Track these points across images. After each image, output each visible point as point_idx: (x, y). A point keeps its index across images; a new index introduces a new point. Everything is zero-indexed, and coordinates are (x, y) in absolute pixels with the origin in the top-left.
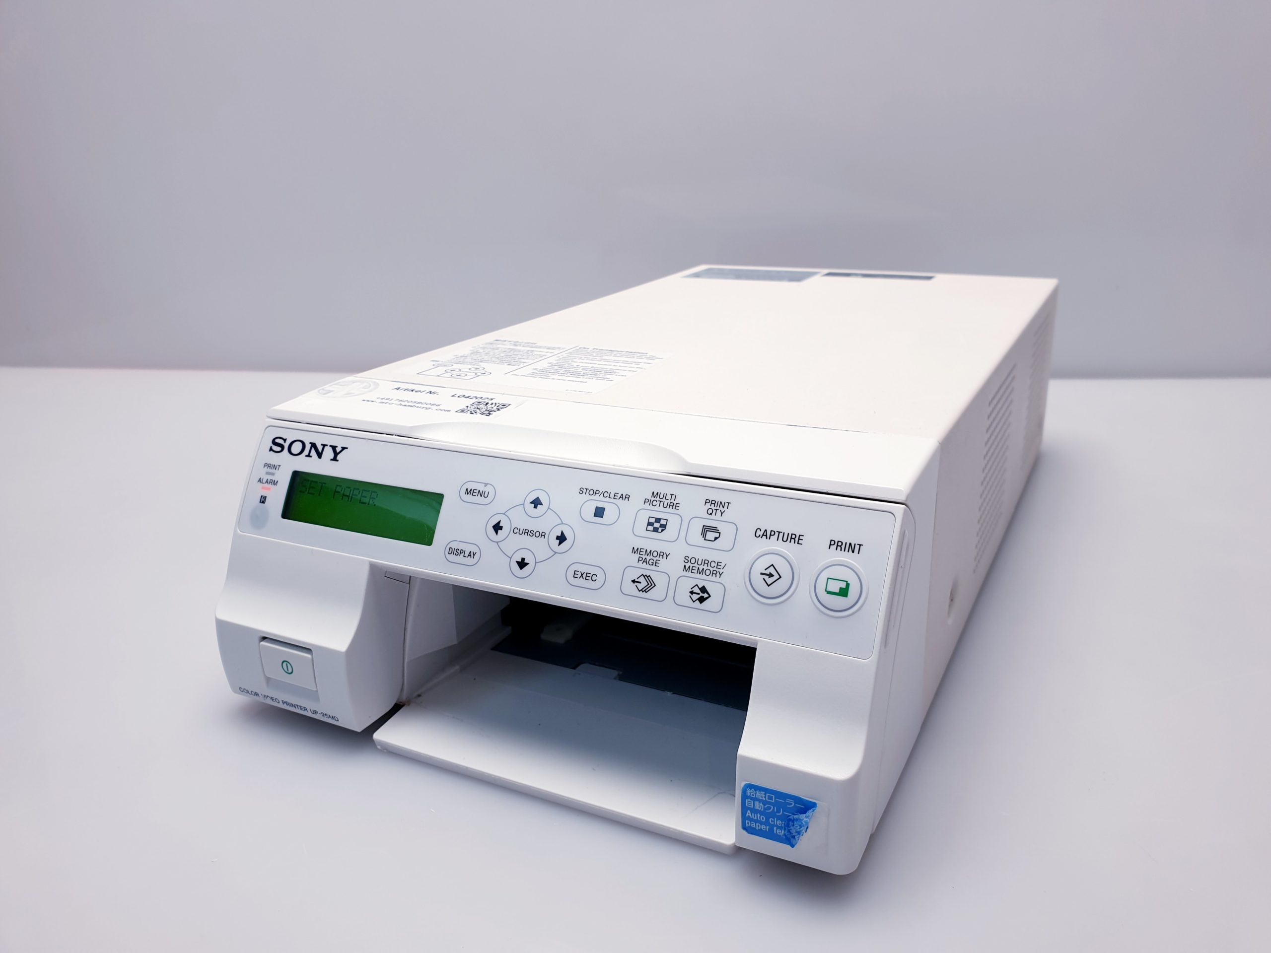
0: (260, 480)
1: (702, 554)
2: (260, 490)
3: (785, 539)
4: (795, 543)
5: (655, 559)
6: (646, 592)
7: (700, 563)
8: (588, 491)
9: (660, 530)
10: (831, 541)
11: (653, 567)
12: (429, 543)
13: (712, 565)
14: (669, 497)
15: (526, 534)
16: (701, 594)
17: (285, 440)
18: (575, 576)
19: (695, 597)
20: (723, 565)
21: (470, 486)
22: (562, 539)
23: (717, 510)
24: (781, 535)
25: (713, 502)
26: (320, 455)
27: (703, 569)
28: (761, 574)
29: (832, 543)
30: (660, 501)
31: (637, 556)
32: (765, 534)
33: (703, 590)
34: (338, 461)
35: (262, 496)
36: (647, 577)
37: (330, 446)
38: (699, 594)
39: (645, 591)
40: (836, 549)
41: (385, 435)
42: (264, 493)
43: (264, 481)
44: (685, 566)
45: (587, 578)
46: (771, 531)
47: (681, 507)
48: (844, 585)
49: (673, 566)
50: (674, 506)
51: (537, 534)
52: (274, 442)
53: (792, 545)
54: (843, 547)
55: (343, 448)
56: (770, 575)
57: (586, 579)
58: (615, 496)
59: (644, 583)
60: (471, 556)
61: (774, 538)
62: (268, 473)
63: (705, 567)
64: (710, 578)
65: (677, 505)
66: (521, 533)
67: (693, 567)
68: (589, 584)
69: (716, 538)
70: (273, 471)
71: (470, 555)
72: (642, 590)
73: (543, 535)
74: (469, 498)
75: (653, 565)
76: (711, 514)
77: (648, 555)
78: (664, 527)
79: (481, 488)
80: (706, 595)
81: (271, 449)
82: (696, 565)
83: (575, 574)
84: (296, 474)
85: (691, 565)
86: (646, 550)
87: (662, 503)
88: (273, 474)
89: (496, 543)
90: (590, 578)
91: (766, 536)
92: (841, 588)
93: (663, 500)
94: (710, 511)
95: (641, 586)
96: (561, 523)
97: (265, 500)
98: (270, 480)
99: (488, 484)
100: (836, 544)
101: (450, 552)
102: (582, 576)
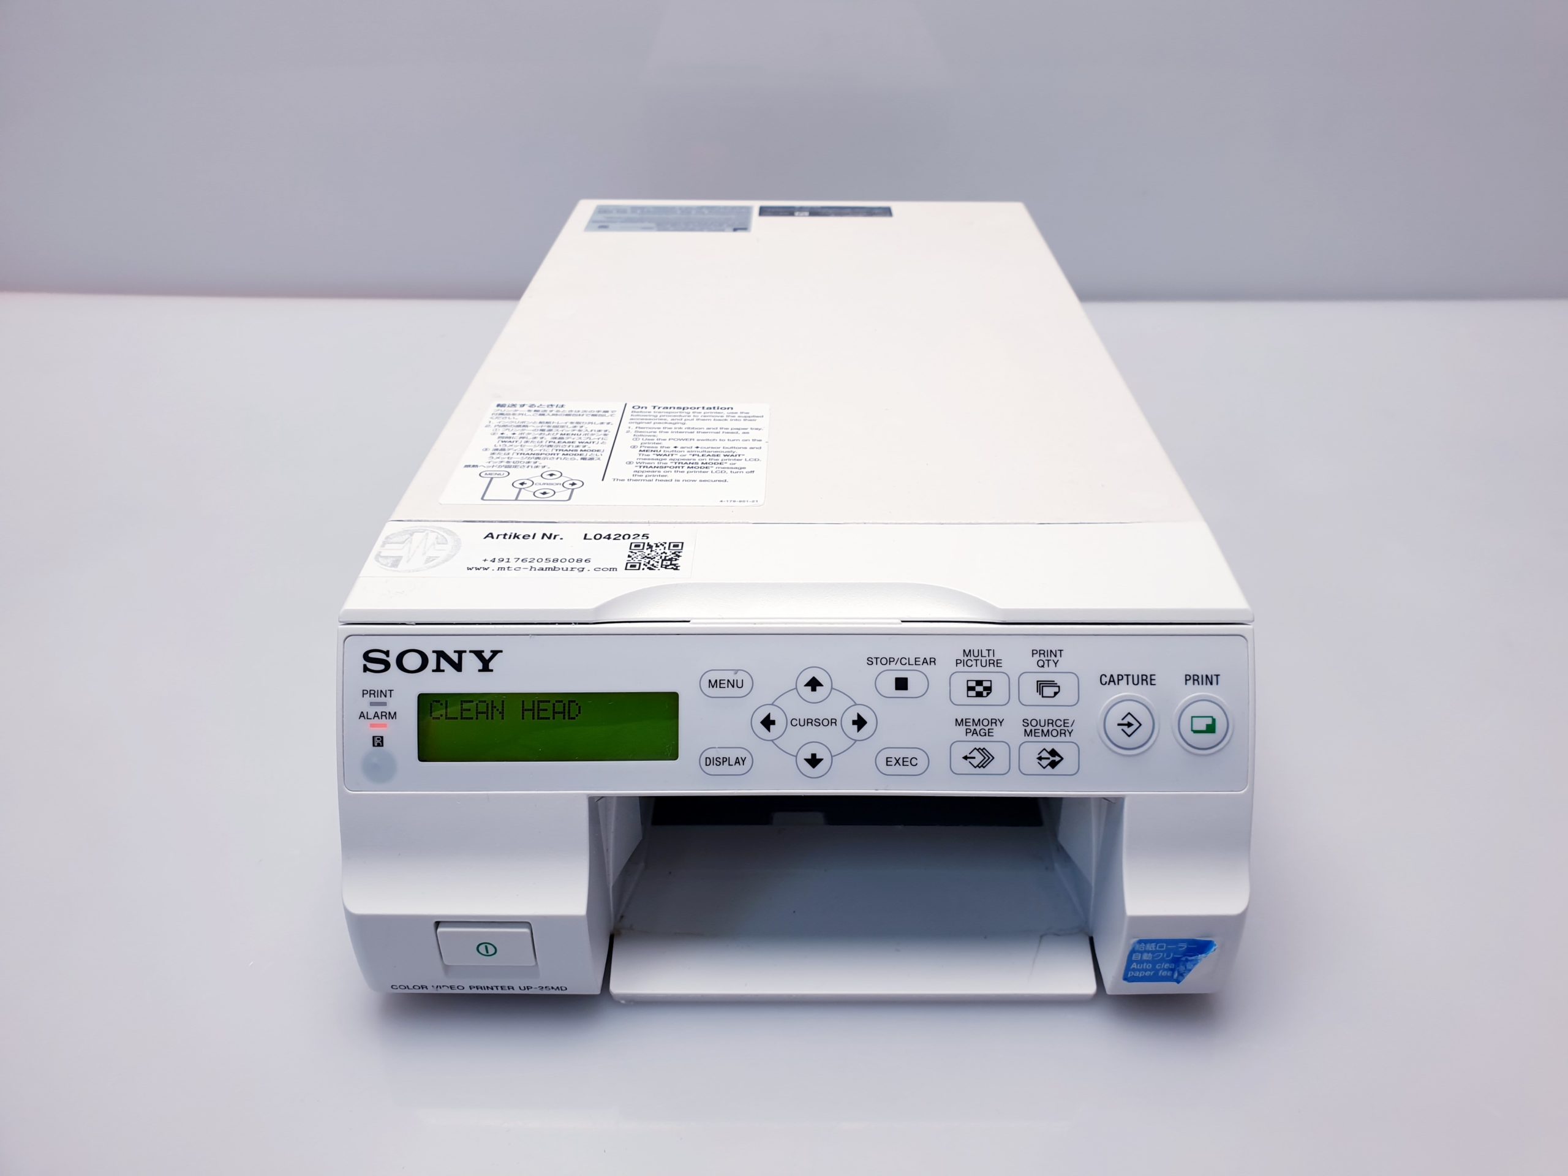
0: (362, 715)
1: (1043, 714)
2: (368, 730)
3: (1136, 682)
4: (1147, 684)
5: (987, 728)
6: (984, 767)
7: (1043, 724)
8: (879, 660)
9: (985, 693)
10: (1186, 675)
11: (987, 738)
12: (674, 756)
13: (1058, 724)
14: (985, 653)
15: (810, 724)
16: (1052, 759)
17: (387, 653)
18: (889, 763)
19: (1045, 762)
20: (1070, 722)
21: (714, 677)
22: (860, 723)
23: (1048, 660)
24: (1130, 678)
25: (1041, 652)
26: (458, 667)
27: (1048, 731)
28: (1119, 725)
29: (1187, 678)
30: (976, 660)
31: (963, 728)
32: (1112, 680)
33: (1053, 753)
34: (492, 671)
35: (374, 737)
36: (982, 750)
37: (471, 652)
38: (1049, 758)
39: (982, 766)
40: (1194, 684)
41: (556, 626)
42: (378, 732)
43: (371, 715)
44: (1025, 730)
45: (905, 763)
46: (1118, 675)
47: (1004, 663)
48: (1209, 721)
49: (1010, 732)
50: (995, 663)
51: (825, 722)
52: (366, 656)
53: (1144, 687)
54: (1200, 680)
55: (495, 653)
56: (1128, 724)
57: (903, 765)
58: (916, 661)
59: (979, 758)
60: (739, 762)
61: (1123, 682)
62: (372, 704)
63: (1051, 728)
64: (1058, 738)
65: (999, 661)
66: (802, 724)
67: (1035, 730)
68: (909, 769)
69: (1056, 694)
70: (382, 699)
71: (737, 762)
72: (978, 766)
73: (833, 722)
74: (716, 691)
75: (985, 735)
76: (1043, 666)
77: (976, 725)
78: (989, 689)
79: (731, 676)
80: (1057, 759)
81: (366, 669)
82: (1038, 727)
83: (887, 761)
84: (422, 698)
85: (1033, 728)
86: (973, 720)
87: (979, 662)
88: (384, 704)
89: (771, 742)
90: (909, 763)
91: (1114, 681)
92: (1207, 725)
93: (980, 658)
94: (1041, 663)
95: (975, 762)
96: (854, 704)
97: (382, 741)
98: (382, 712)
99: (738, 670)
100: (1192, 679)
101: (708, 763)
102: (897, 761)
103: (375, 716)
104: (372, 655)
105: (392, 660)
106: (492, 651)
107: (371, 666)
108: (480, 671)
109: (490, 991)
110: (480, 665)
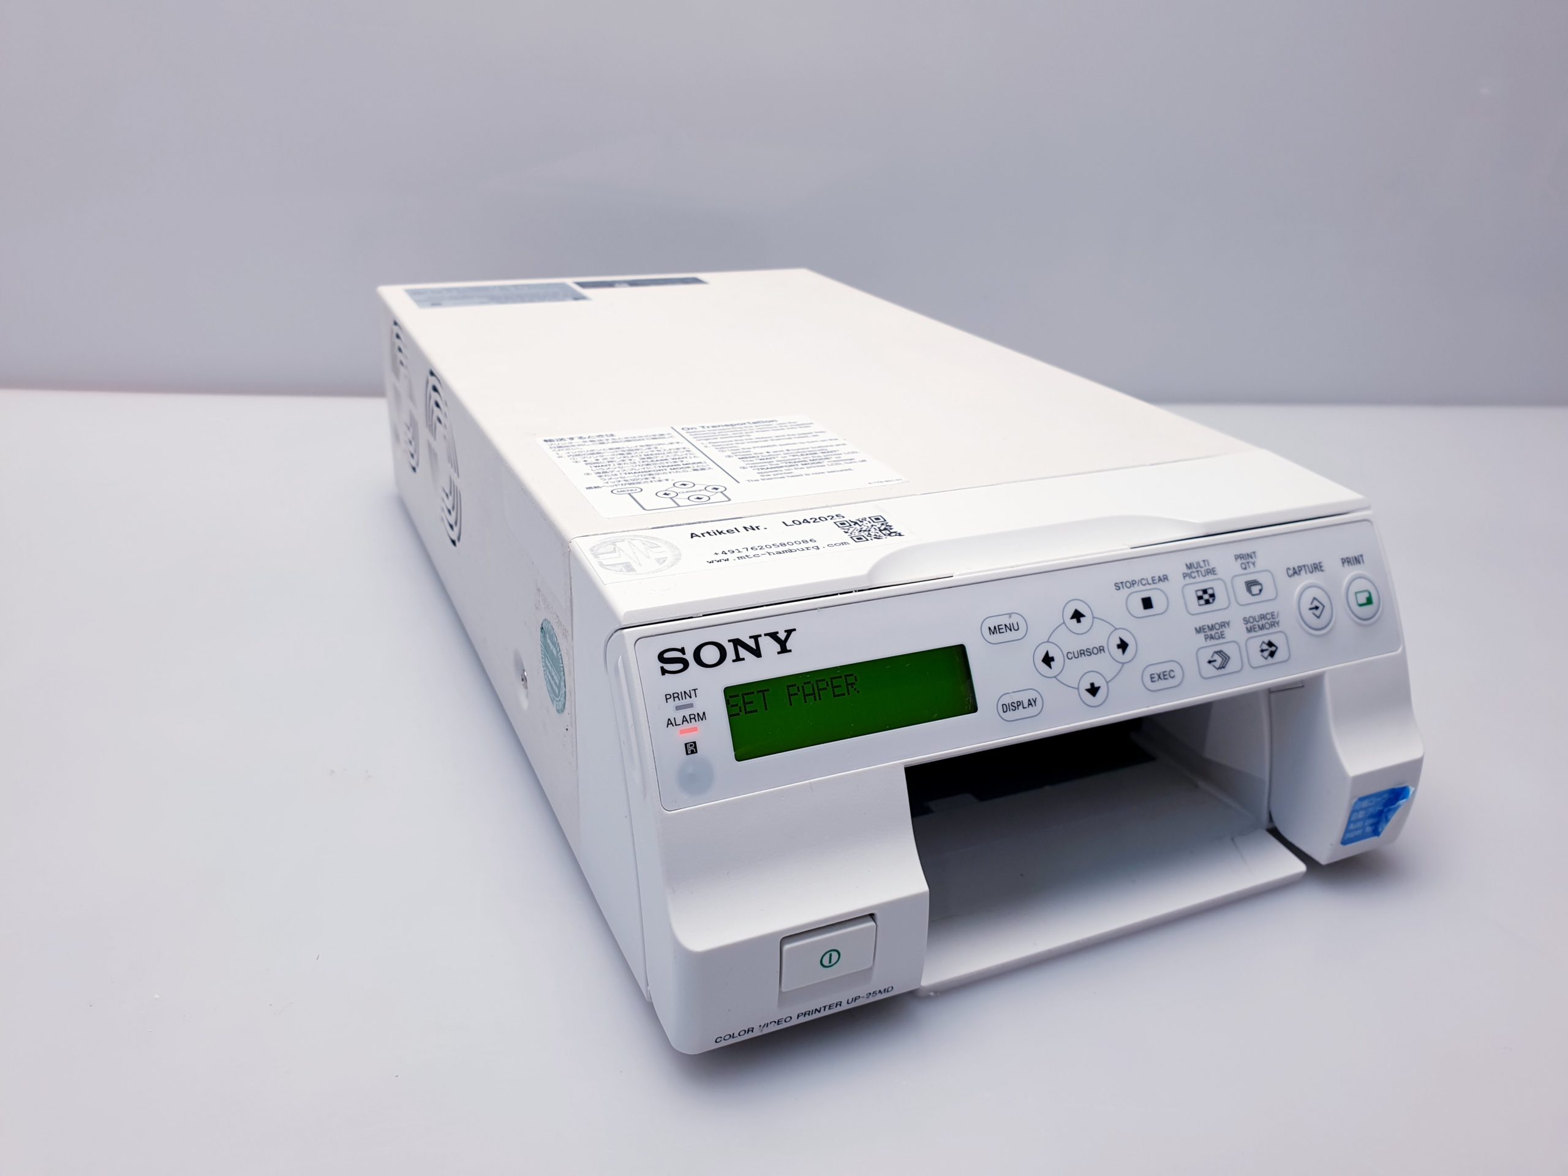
0: (669, 723)
1: (1256, 611)
2: (679, 737)
3: (1311, 571)
4: (1319, 571)
5: (1219, 631)
6: (1224, 668)
7: (1258, 620)
8: (1124, 584)
9: (1211, 600)
10: (1342, 559)
11: (1221, 641)
12: (974, 709)
13: (1269, 618)
14: (1202, 564)
15: (1083, 655)
17: (682, 651)
18: (1153, 680)
19: (1266, 654)
20: (1277, 614)
21: (993, 623)
22: (1123, 646)
23: (1248, 563)
24: (1307, 568)
25: (1242, 557)
26: (757, 652)
27: (1262, 625)
28: (1310, 609)
29: (1343, 561)
30: (1197, 571)
31: (1202, 635)
32: (1295, 572)
33: (1270, 644)
34: (790, 651)
35: (686, 744)
36: (1220, 652)
37: (766, 635)
38: (1267, 650)
39: (1222, 667)
40: (1349, 565)
41: (839, 596)
42: (689, 738)
43: (679, 721)
44: (1247, 628)
45: (1166, 677)
46: (1298, 567)
47: (1218, 570)
48: (1366, 595)
49: (1236, 632)
50: (1212, 572)
51: (1095, 651)
52: (661, 658)
53: (1317, 574)
54: (1352, 561)
55: (789, 632)
56: (1315, 608)
57: (1164, 679)
58: (1152, 581)
59: (1219, 660)
60: (1031, 704)
61: (1303, 572)
62: (678, 708)
63: (1263, 622)
64: (1271, 630)
65: (1214, 570)
66: (1076, 656)
68: (1170, 682)
69: (1261, 590)
70: (688, 701)
71: (1030, 704)
72: (1219, 667)
73: (1101, 649)
74: (997, 637)
75: (1220, 638)
76: (1246, 569)
77: (1211, 630)
79: (1005, 621)
80: (1273, 649)
81: (664, 672)
82: (1255, 623)
83: (1150, 678)
84: (729, 692)
85: (1252, 625)
86: (1208, 626)
87: (1200, 573)
88: (691, 706)
89: (1054, 679)
90: (1168, 677)
92: (1366, 598)
93: (1199, 569)
94: (1244, 566)
95: (1217, 664)
96: (1114, 629)
97: (695, 747)
98: (690, 715)
99: (1012, 613)
100: (1346, 561)
101: (1005, 710)
102: (1159, 677)
103: (683, 721)
104: (666, 655)
105: (689, 656)
106: (786, 631)
107: (668, 667)
108: (779, 653)
110: (778, 648)
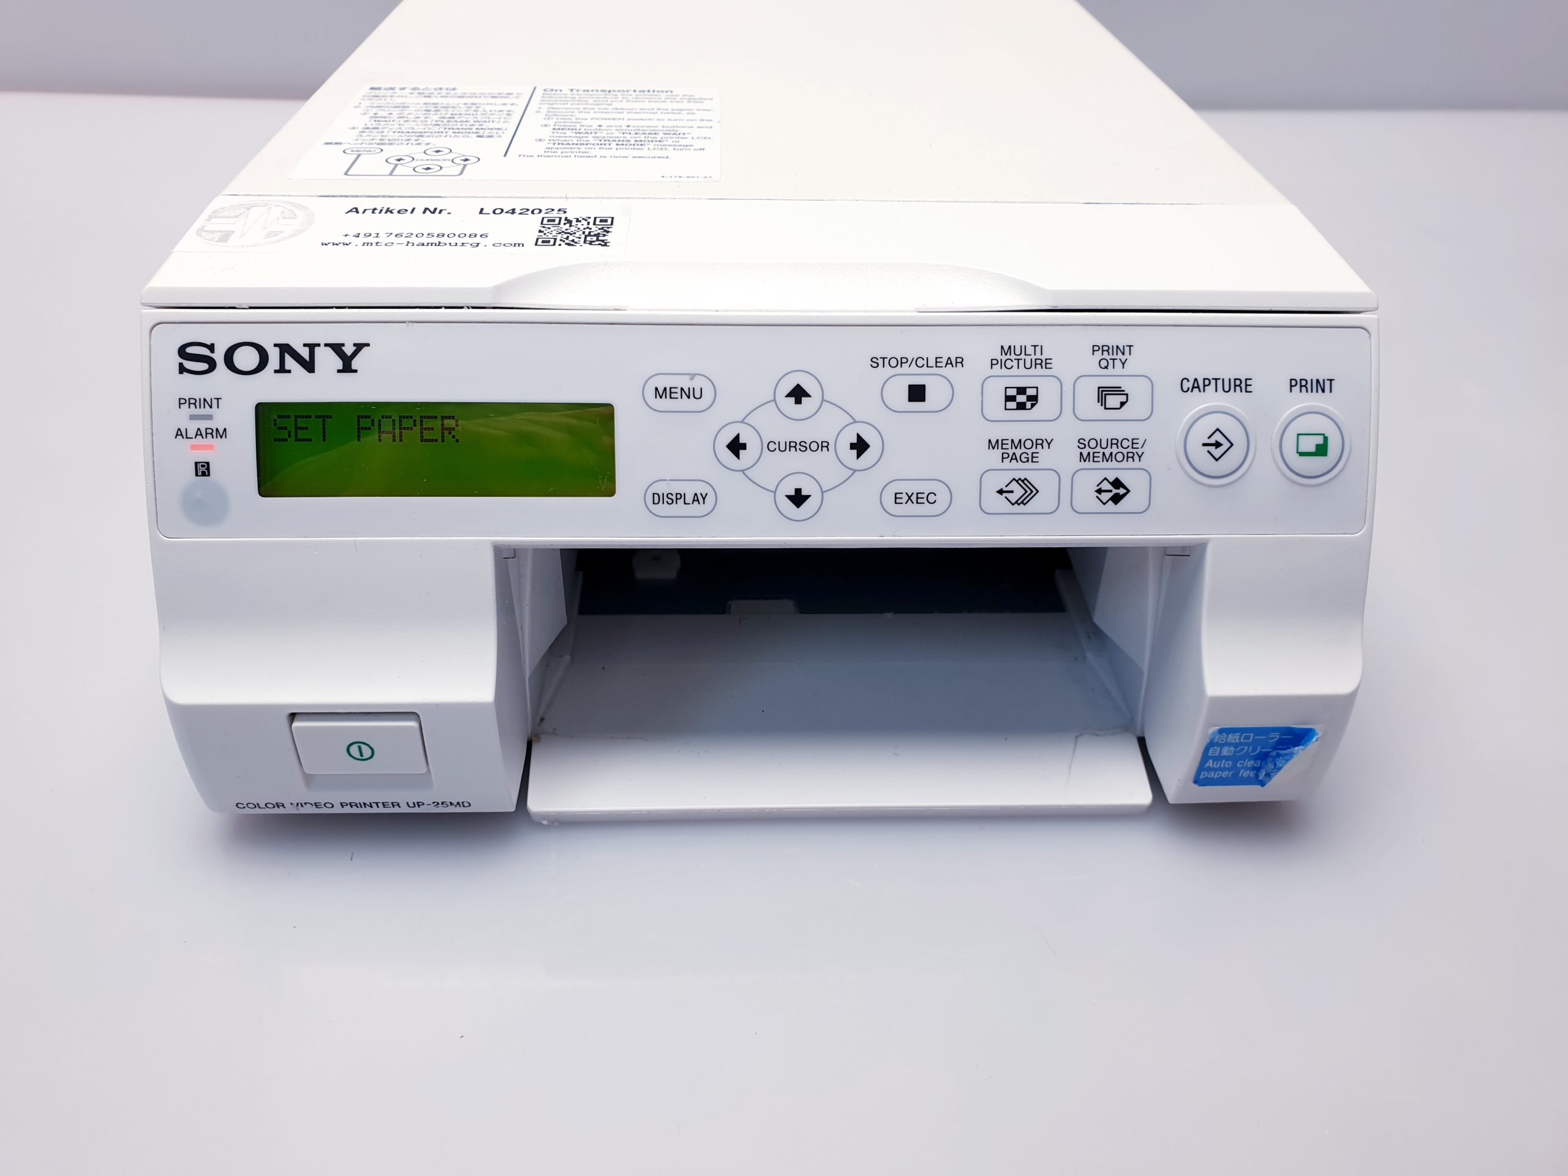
0: (179, 433)
1: (1104, 432)
2: (188, 454)
3: (1227, 389)
4: (1241, 391)
5: (1030, 452)
6: (1024, 504)
7: (1104, 445)
8: (886, 361)
9: (1028, 405)
10: (1291, 380)
11: (1030, 465)
12: (610, 491)
13: (1125, 445)
14: (1030, 350)
15: (793, 449)
16: (1115, 491)
17: (211, 348)
18: (898, 501)
19: (1105, 497)
20: (1141, 442)
21: (662, 383)
22: (860, 446)
23: (1114, 360)
24: (1220, 383)
25: (1105, 349)
26: (309, 366)
27: (1111, 453)
28: (1204, 445)
29: (1293, 383)
30: (1018, 360)
31: (998, 452)
32: (1196, 386)
33: (1117, 484)
34: (356, 371)
35: (196, 463)
36: (1023, 481)
37: (326, 345)
38: (1111, 491)
39: (1022, 502)
40: (1301, 391)
41: (443, 310)
42: (202, 456)
43: (191, 433)
44: (1081, 454)
45: (919, 500)
46: (1204, 379)
47: (1054, 364)
48: (1320, 440)
49: (1061, 457)
50: (1043, 364)
51: (814, 447)
52: (182, 352)
53: (1238, 396)
54: (1309, 386)
55: (359, 347)
56: (1215, 445)
57: (917, 503)
58: (936, 362)
59: (1018, 492)
60: (698, 500)
61: (1210, 389)
62: (193, 417)
63: (1115, 450)
64: (1124, 464)
65: (1048, 361)
66: (782, 448)
67: (1094, 453)
68: (926, 508)
69: (1123, 404)
70: (207, 411)
71: (696, 499)
72: (1016, 502)
73: (824, 446)
74: (665, 403)
75: (1028, 461)
76: (1106, 368)
77: (1016, 448)
78: (1034, 399)
79: (686, 384)
80: (1122, 491)
81: (182, 369)
82: (1098, 449)
83: (896, 498)
84: (263, 411)
85: (1091, 451)
86: (1012, 441)
87: (1022, 362)
88: (209, 417)
89: (741, 472)
90: (924, 500)
91: (1198, 387)
92: (1317, 446)
93: (1023, 356)
94: (1104, 363)
95: (1013, 497)
96: (853, 421)
97: (208, 469)
98: (206, 429)
99: (695, 374)
100: (1299, 384)
101: (656, 501)
102: (910, 498)
103: (197, 435)
104: (190, 350)
105: (219, 356)
106: (355, 345)
107: (189, 365)
108: (339, 371)
109: (368, 810)
110: (339, 364)
